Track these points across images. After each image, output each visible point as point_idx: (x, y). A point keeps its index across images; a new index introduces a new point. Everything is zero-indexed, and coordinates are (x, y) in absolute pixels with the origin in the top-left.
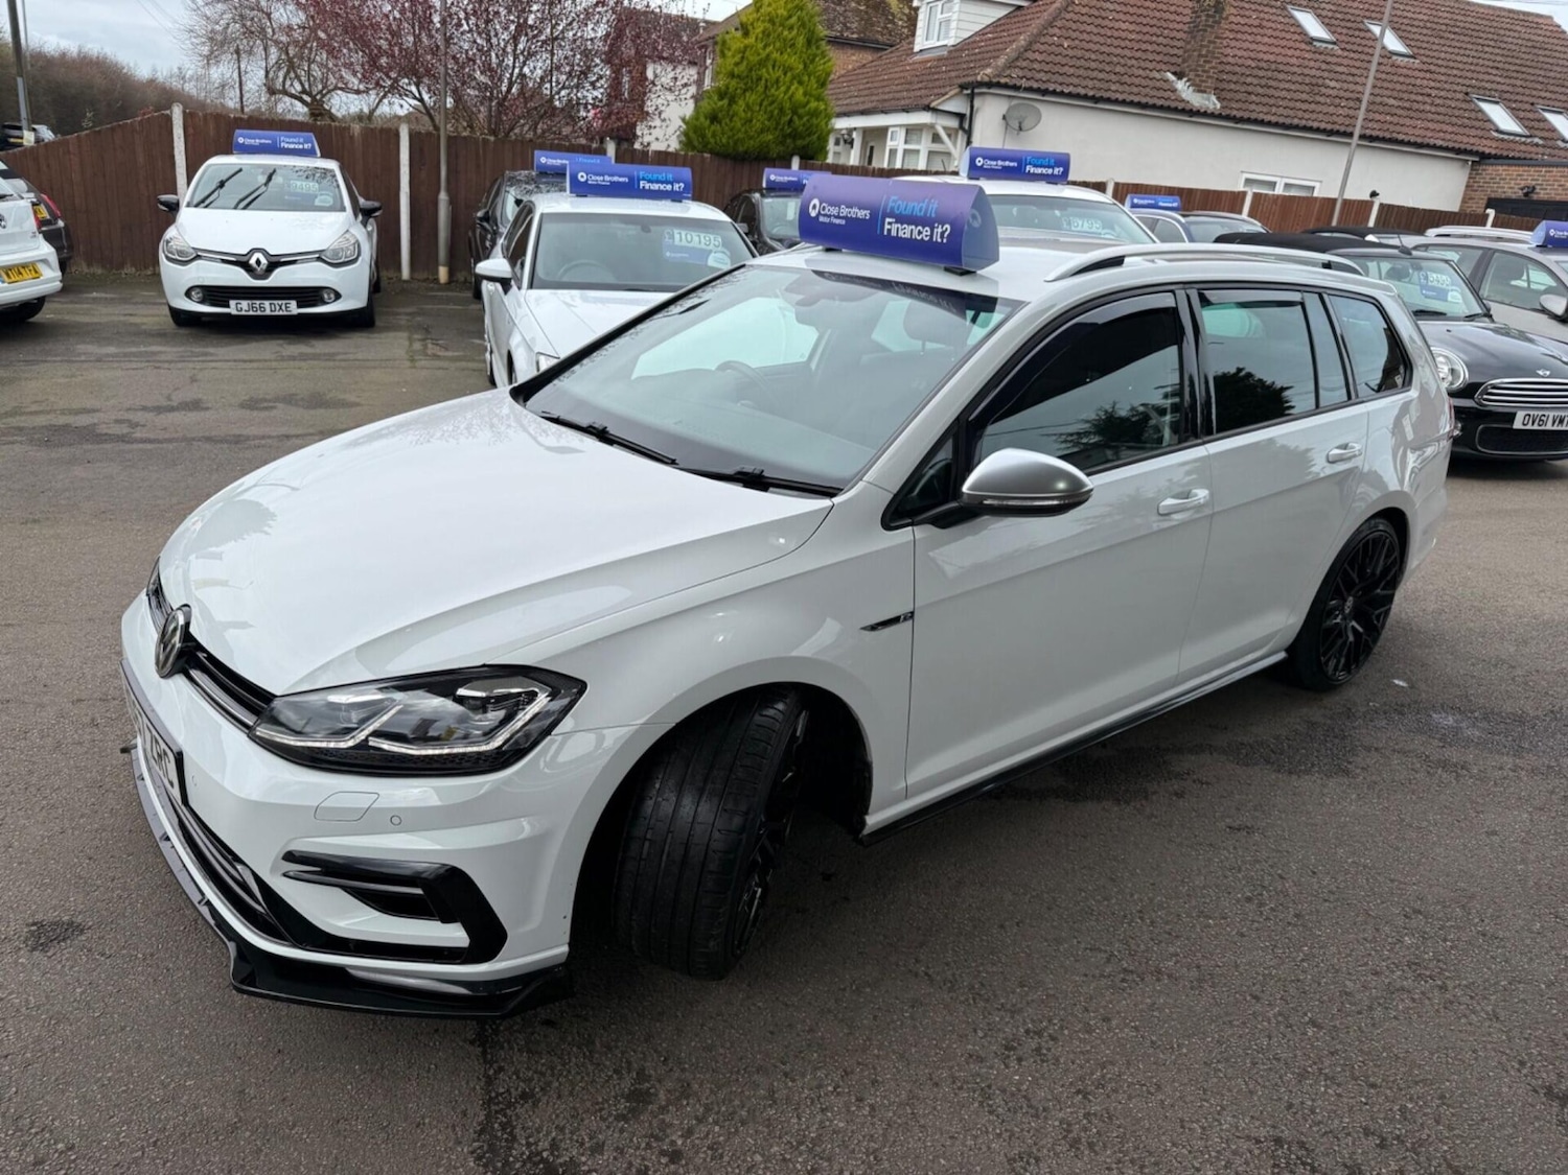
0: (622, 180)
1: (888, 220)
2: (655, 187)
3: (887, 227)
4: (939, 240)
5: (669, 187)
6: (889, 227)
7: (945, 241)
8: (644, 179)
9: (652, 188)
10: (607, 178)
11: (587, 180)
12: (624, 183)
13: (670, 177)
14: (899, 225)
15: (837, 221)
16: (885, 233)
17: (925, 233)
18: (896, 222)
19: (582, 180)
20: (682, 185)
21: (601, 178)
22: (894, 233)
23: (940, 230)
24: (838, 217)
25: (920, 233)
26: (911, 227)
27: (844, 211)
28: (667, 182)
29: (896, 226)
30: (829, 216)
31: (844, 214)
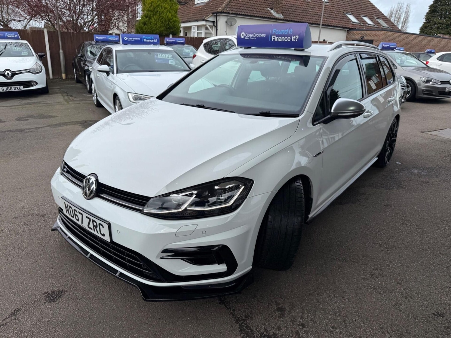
0: (138, 39)
1: (273, 36)
2: (149, 41)
3: (273, 38)
4: (294, 41)
5: (153, 41)
6: (274, 38)
7: (296, 41)
8: (145, 39)
9: (147, 41)
10: (133, 39)
11: (127, 39)
12: (139, 40)
13: (153, 38)
14: (278, 38)
15: (253, 39)
16: (272, 40)
17: (288, 39)
18: (277, 37)
19: (126, 39)
20: (157, 40)
21: (132, 39)
22: (276, 40)
23: (294, 38)
24: (253, 37)
25: (286, 39)
26: (282, 38)
27: (255, 35)
28: (152, 39)
29: (277, 38)
30: (249, 37)
31: (255, 36)
